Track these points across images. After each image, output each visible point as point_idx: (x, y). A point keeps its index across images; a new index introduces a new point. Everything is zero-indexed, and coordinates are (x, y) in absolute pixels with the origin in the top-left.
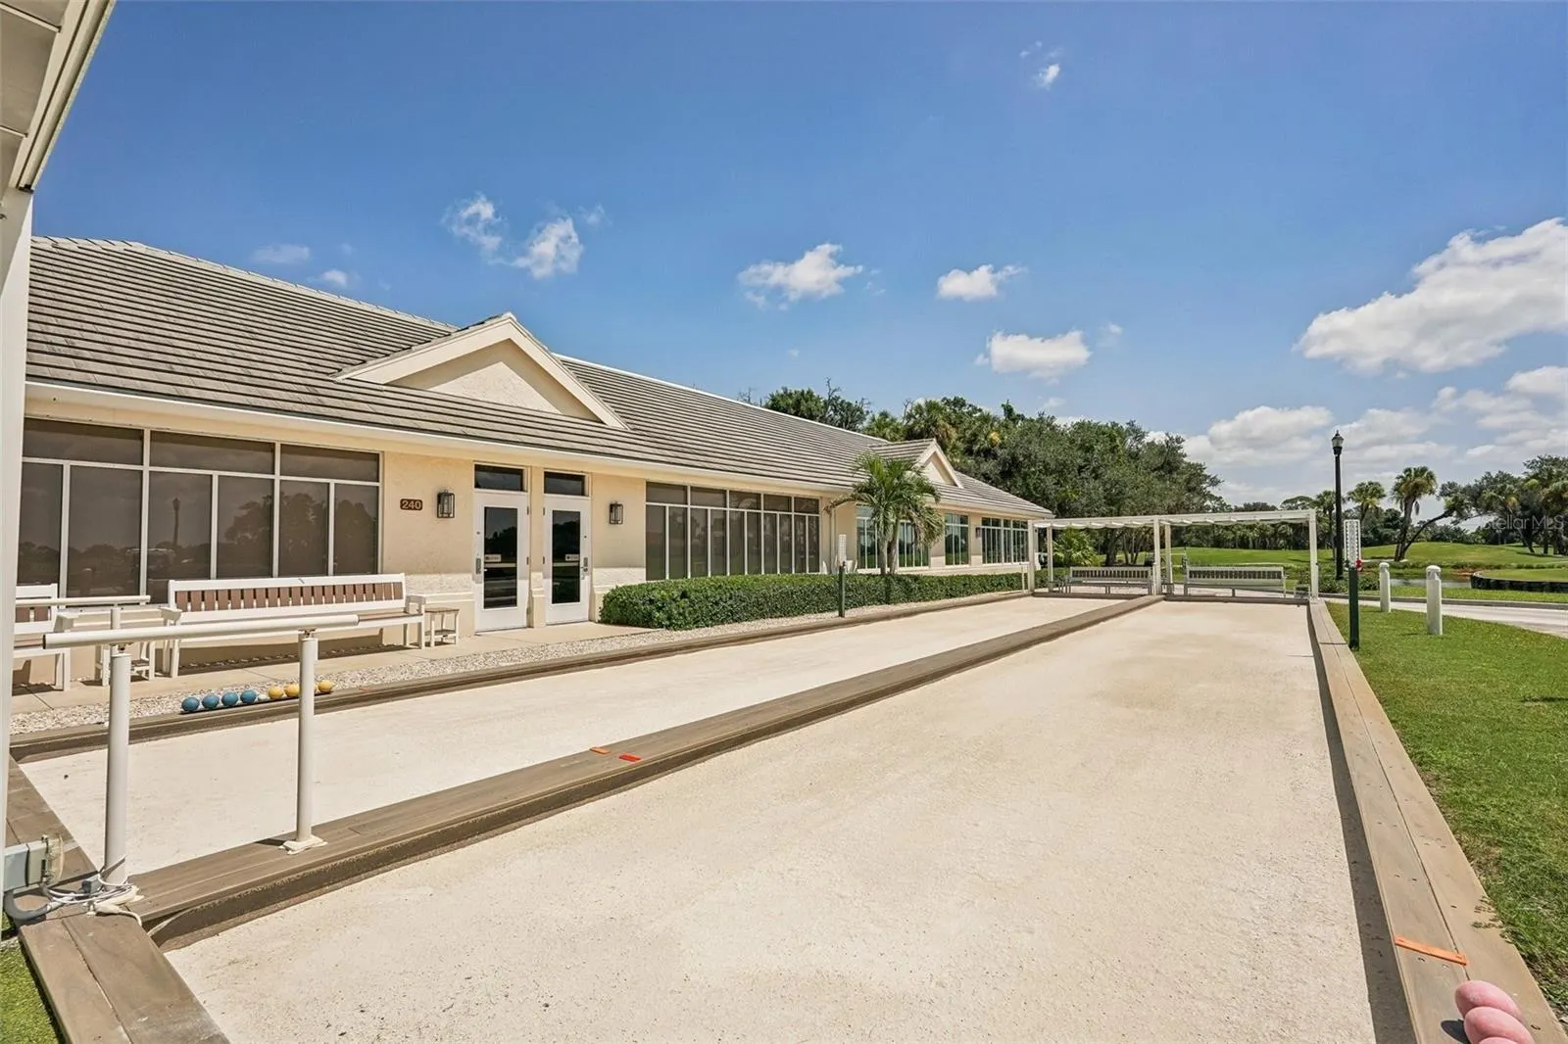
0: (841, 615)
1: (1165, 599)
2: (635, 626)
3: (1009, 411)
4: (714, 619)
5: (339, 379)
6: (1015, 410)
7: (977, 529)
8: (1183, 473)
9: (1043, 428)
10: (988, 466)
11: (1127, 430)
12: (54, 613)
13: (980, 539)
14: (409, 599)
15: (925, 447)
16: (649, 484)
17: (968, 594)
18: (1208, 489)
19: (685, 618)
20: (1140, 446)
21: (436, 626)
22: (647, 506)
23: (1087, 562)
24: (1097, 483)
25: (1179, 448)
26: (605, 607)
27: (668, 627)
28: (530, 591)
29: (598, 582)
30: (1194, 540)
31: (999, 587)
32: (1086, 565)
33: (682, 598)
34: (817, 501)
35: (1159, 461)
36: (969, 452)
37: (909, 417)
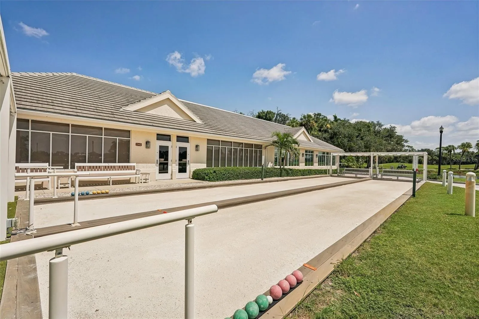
0: (262, 180)
1: (373, 179)
2: (200, 180)
3: (335, 117)
4: (223, 179)
5: (121, 110)
6: (337, 117)
7: (317, 155)
8: (395, 138)
9: (345, 123)
10: (326, 135)
11: (377, 124)
12: (48, 170)
13: (318, 158)
14: (137, 170)
15: (300, 129)
16: (208, 140)
17: (309, 175)
18: (404, 144)
19: (214, 178)
20: (381, 129)
21: (144, 178)
22: (207, 146)
23: (354, 166)
24: (362, 141)
25: (394, 130)
26: (193, 174)
27: (209, 181)
28: (172, 169)
29: (191, 167)
30: (402, 160)
31: (321, 173)
32: (353, 168)
33: (214, 173)
34: (262, 145)
35: (388, 134)
36: (320, 131)
37: (301, 119)
